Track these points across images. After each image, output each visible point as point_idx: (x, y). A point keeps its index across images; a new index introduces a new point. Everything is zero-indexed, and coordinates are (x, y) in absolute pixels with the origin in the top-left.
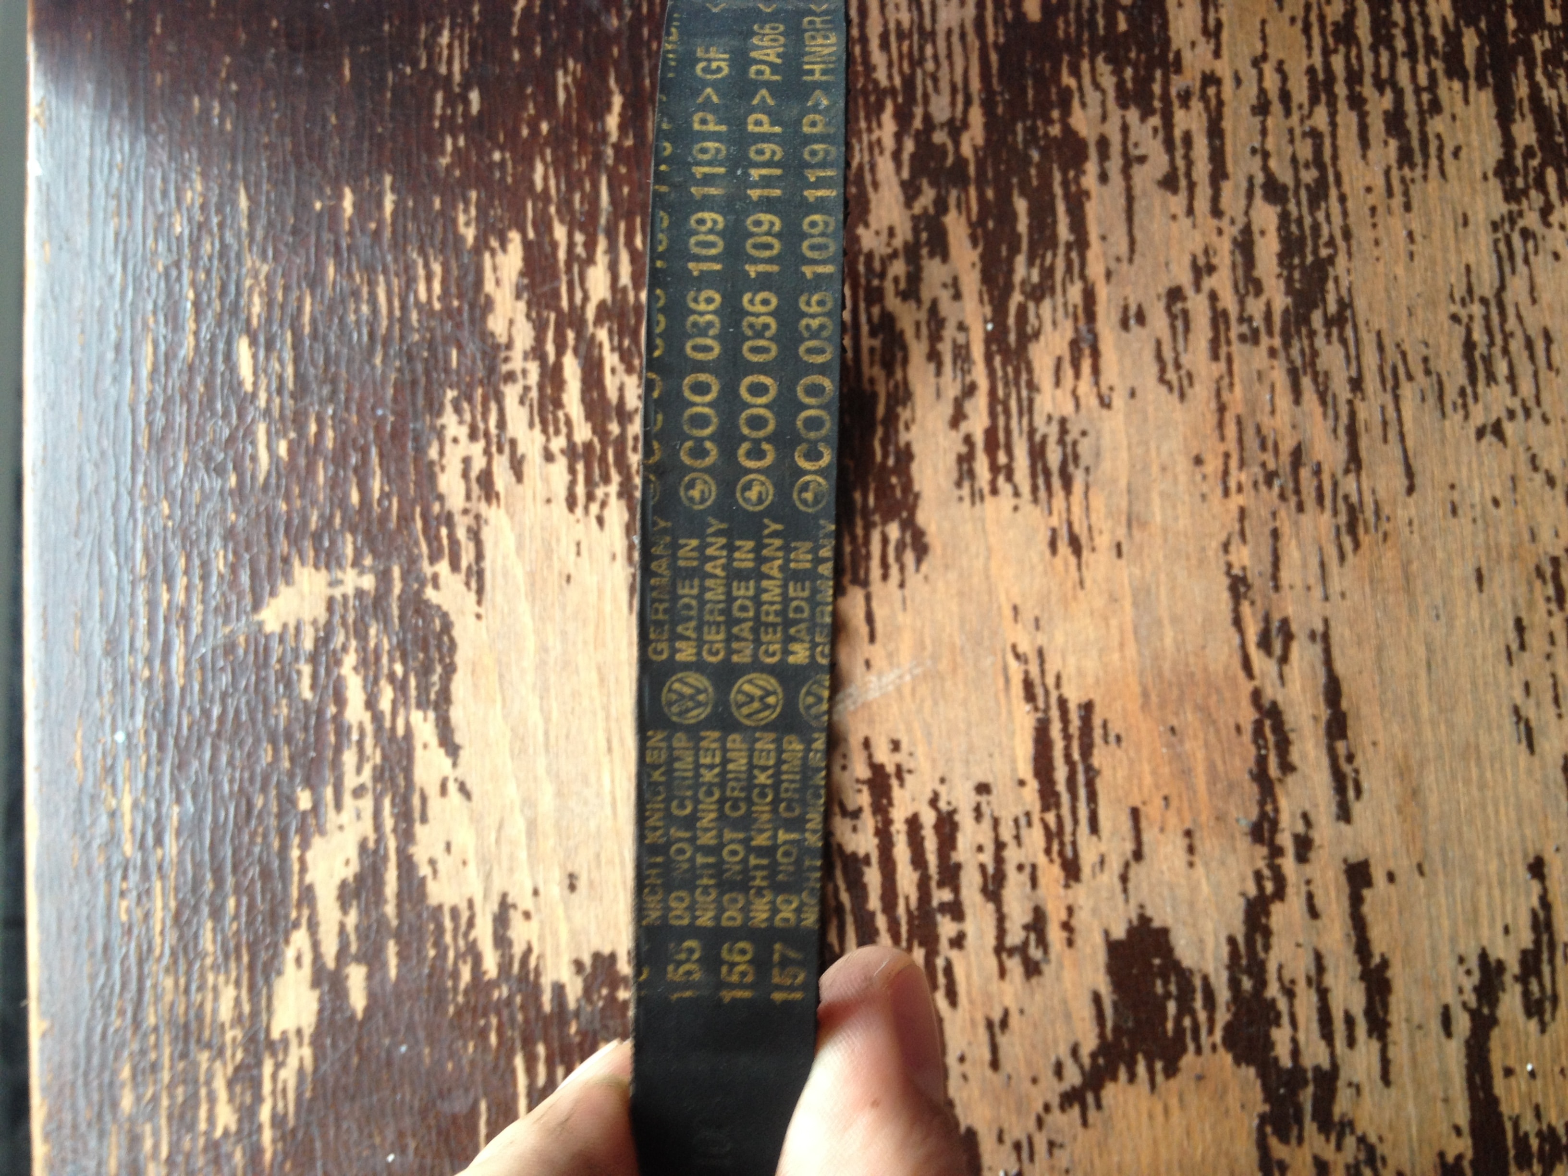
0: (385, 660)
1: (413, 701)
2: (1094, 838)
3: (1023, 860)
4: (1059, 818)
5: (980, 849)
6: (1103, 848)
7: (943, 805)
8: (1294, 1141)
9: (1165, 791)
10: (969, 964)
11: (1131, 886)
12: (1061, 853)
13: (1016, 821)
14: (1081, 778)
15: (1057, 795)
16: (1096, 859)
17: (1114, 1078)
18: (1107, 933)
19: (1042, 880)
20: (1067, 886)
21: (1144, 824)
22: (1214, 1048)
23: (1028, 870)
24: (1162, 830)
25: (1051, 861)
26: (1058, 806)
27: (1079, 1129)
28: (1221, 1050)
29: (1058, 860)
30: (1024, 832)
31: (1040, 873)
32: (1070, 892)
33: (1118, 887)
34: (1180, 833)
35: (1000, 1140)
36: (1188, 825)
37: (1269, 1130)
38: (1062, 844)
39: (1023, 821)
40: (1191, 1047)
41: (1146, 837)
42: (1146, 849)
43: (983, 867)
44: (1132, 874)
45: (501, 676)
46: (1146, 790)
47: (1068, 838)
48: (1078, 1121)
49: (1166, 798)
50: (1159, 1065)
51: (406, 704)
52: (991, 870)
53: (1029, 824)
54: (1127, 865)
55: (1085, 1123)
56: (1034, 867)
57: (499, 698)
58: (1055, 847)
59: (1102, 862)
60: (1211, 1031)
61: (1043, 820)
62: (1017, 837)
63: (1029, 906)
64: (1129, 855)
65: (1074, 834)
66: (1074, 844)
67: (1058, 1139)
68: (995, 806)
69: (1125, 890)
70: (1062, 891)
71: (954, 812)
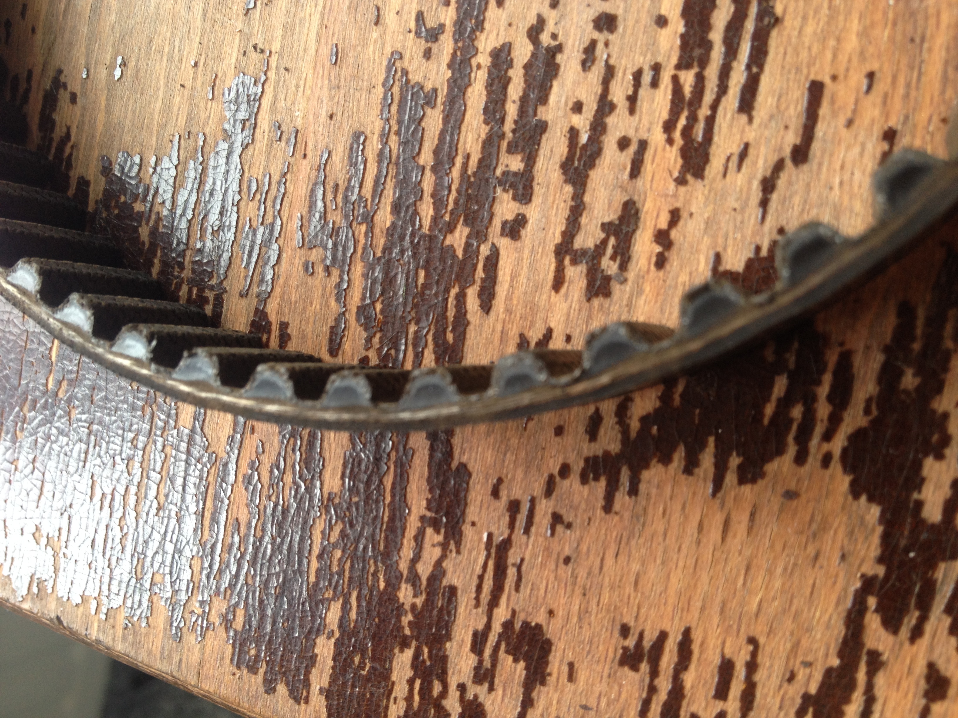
2: (744, 118)
3: (631, 133)
4: (700, 79)
5: (578, 107)
6: (751, 135)
7: (545, 39)
8: (905, 632)
9: (875, 66)
10: (519, 260)
11: (774, 197)
12: (687, 132)
13: (638, 76)
14: (750, 26)
15: (708, 46)
16: (735, 149)
17: (666, 460)
18: (718, 258)
19: (648, 167)
20: (681, 181)
21: (824, 110)
22: (826, 460)
23: (633, 148)
24: (850, 123)
25: (670, 141)
26: (704, 62)
27: (599, 512)
28: (836, 466)
29: (679, 141)
30: (644, 92)
31: (648, 156)
32: (682, 189)
33: (756, 194)
34: (877, 131)
35: (495, 493)
36: (893, 122)
37: (872, 602)
38: (693, 119)
39: (647, 78)
40: (792, 450)
41: (820, 130)
42: (816, 147)
43: (573, 133)
44: (782, 182)
46: (843, 58)
47: (704, 112)
48: (601, 503)
49: (871, 76)
50: (735, 461)
52: (584, 138)
53: (655, 84)
54: (779, 166)
55: (608, 508)
56: (643, 145)
58: (682, 122)
59: (743, 155)
60: (828, 437)
61: (675, 79)
62: (632, 100)
63: (621, 198)
64: (787, 151)
65: (714, 107)
66: (710, 121)
67: (568, 517)
68: (614, 50)
69: (764, 203)
70: (672, 186)
71: (559, 48)
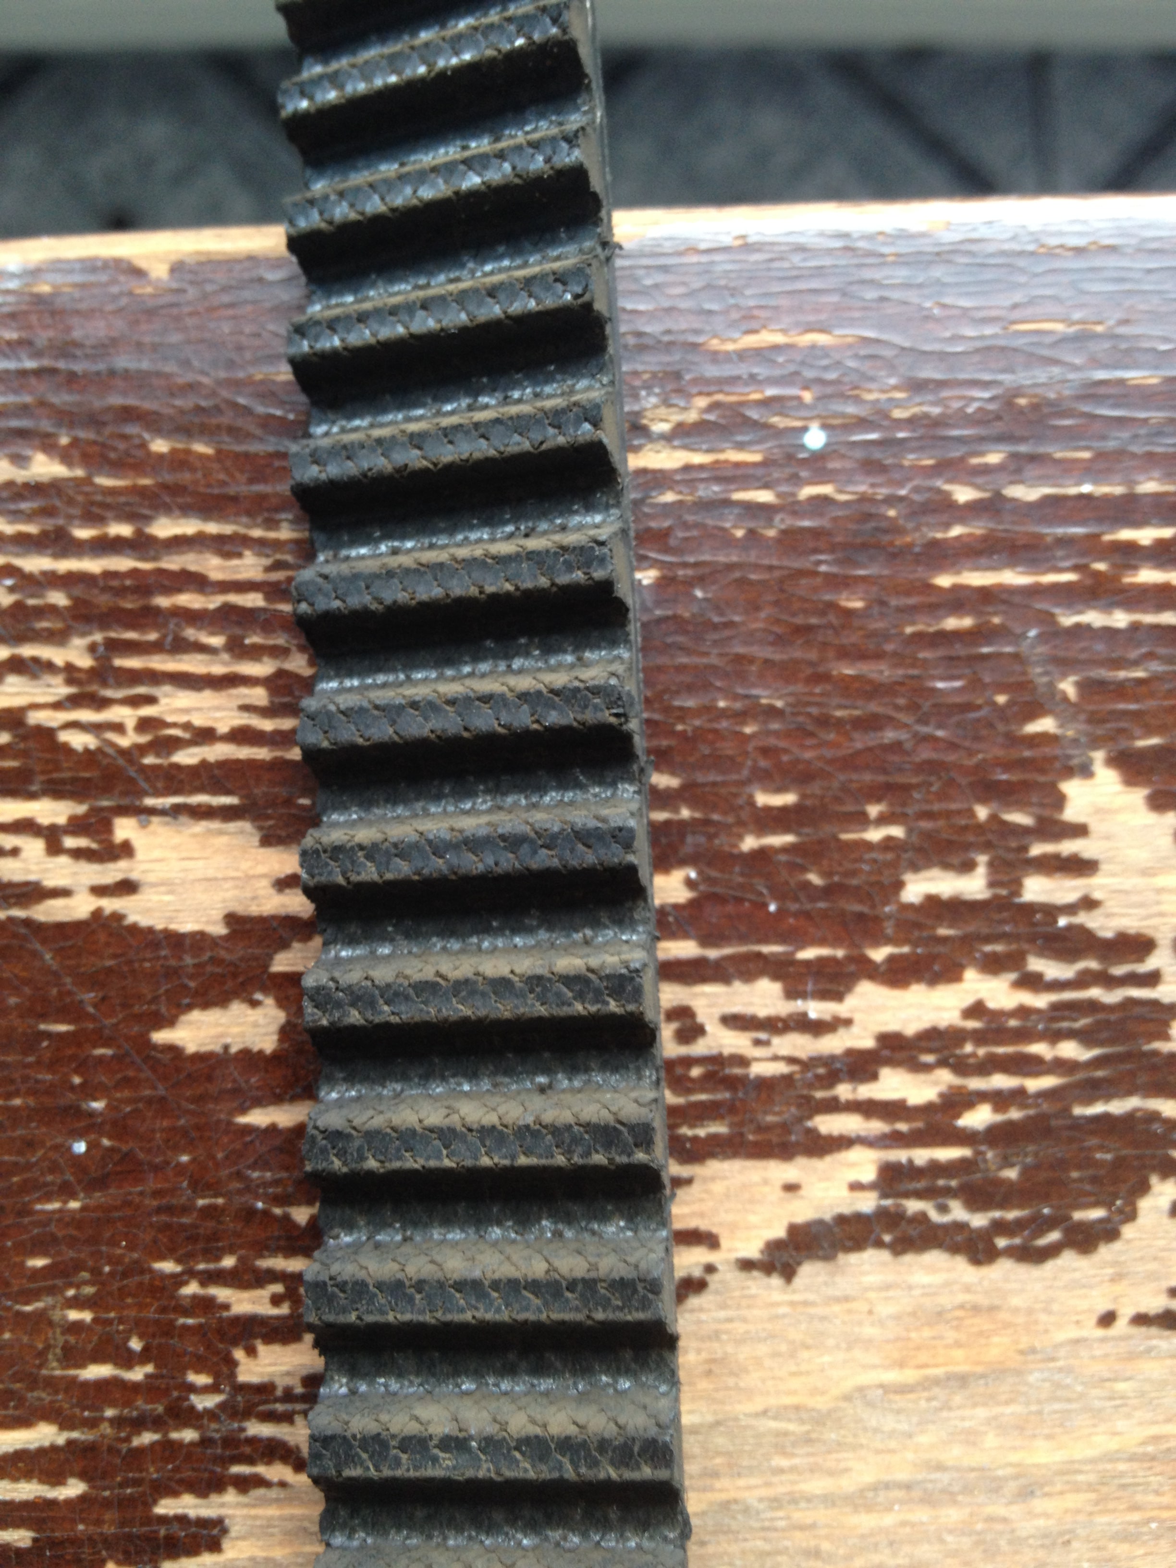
0: (1001, 1081)
1: (901, 1155)
45: (963, 1380)
51: (896, 1140)
57: (909, 1375)
